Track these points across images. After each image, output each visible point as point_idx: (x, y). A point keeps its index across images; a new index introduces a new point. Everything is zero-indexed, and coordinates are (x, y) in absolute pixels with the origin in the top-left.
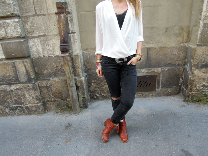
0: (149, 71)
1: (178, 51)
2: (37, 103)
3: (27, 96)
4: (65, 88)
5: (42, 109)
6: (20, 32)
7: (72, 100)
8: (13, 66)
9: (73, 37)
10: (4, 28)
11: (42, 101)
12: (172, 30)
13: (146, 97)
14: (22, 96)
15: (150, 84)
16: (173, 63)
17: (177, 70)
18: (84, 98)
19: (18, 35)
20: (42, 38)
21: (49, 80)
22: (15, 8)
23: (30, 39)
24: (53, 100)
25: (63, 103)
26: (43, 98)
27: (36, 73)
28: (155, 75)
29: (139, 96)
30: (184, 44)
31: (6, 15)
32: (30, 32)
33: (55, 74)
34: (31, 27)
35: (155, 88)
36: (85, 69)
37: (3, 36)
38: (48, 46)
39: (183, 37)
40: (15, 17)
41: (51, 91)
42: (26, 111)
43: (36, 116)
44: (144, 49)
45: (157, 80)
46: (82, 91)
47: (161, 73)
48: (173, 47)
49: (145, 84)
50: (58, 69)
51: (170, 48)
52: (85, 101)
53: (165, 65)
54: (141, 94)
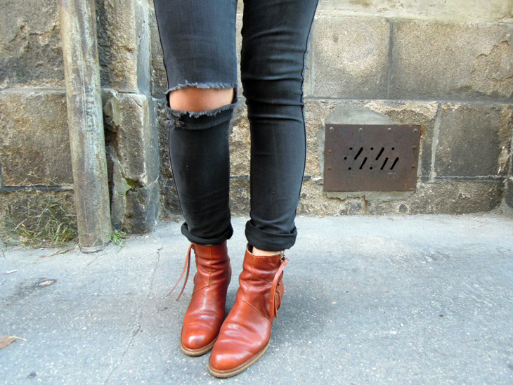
0: (396, 110)
1: (494, 42)
4: (57, 133)
13: (380, 214)
15: (397, 159)
16: (475, 88)
17: (492, 114)
18: (136, 183)
25: (41, 203)
28: (414, 126)
29: (353, 206)
33: (22, 69)
35: (415, 179)
44: (379, 24)
45: (421, 146)
46: (129, 149)
47: (437, 119)
48: (478, 29)
49: (377, 159)
50: (38, 48)
51: (468, 28)
52: (138, 200)
53: (448, 94)
54: (360, 201)
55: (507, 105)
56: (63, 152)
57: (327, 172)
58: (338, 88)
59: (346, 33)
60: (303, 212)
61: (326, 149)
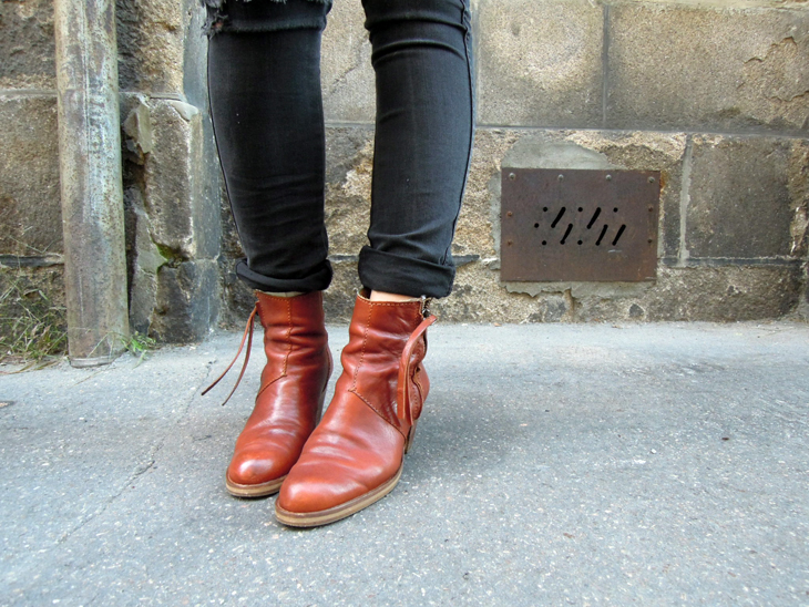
0: (618, 145)
1: (771, 39)
13: (599, 320)
15: (623, 227)
16: (746, 112)
17: (776, 154)
28: (649, 172)
29: (551, 308)
35: (654, 261)
44: (586, 7)
45: (662, 206)
46: (164, 194)
47: (687, 161)
48: (744, 17)
49: (589, 227)
50: (16, 23)
51: (728, 17)
52: (178, 282)
53: (702, 121)
54: (563, 299)
55: (799, 140)
56: (51, 198)
57: (506, 248)
58: (521, 110)
59: (532, 21)
60: (466, 318)
61: (504, 209)
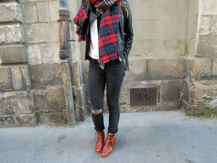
0: (149, 83)
1: (177, 63)
2: (30, 113)
3: (20, 105)
4: (61, 98)
5: (35, 121)
6: (21, 37)
7: (68, 110)
8: (9, 71)
9: (73, 44)
10: (4, 33)
11: (35, 112)
12: (170, 42)
13: (146, 112)
14: (14, 105)
15: (151, 97)
16: (172, 76)
17: (177, 83)
18: (81, 109)
19: (18, 41)
20: (42, 45)
21: (45, 88)
22: (19, 14)
23: (30, 45)
24: (47, 110)
25: (58, 114)
26: (37, 109)
27: (32, 81)
28: (155, 88)
29: (139, 110)
30: (183, 57)
31: (8, 21)
32: (30, 39)
33: (52, 83)
34: (32, 33)
35: (156, 102)
36: (84, 79)
37: (3, 40)
38: (48, 53)
39: (181, 50)
40: (17, 23)
41: (46, 101)
42: (16, 122)
43: (27, 128)
44: (143, 61)
45: (157, 93)
46: (79, 101)
47: (161, 85)
48: (172, 60)
49: (145, 97)
50: (56, 77)
51: (169, 60)
52: (81, 113)
53: (164, 78)
54: (141, 108)
55: (182, 80)
57: (131, 102)
58: (133, 78)
59: (134, 64)
60: (125, 112)
61: (130, 95)
